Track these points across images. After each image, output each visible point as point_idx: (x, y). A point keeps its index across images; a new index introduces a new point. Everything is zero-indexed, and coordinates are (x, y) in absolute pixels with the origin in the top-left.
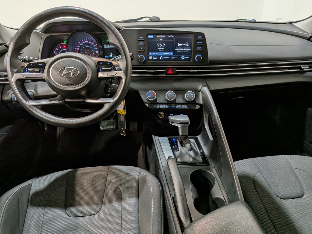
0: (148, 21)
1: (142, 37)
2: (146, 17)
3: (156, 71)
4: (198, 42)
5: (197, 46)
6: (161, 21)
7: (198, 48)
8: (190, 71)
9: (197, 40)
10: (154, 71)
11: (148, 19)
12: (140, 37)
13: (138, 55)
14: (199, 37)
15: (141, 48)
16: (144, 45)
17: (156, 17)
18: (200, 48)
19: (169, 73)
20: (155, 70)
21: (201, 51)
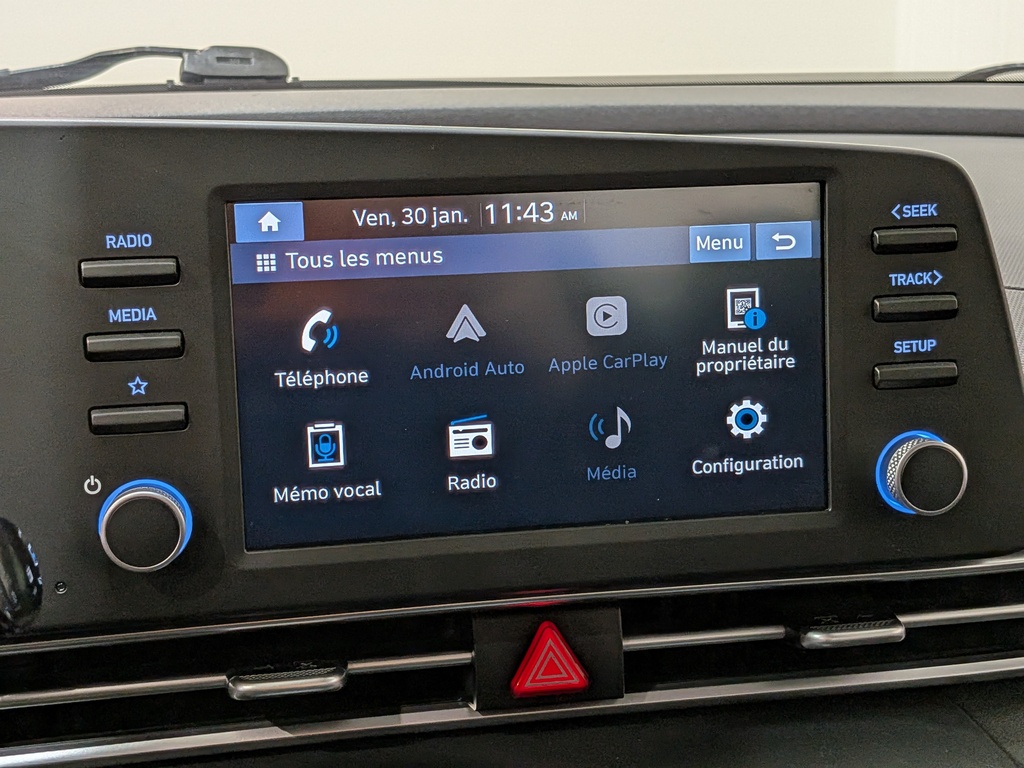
0: (169, 88)
1: (144, 240)
2: (141, 52)
3: (355, 667)
4: (900, 279)
5: (885, 318)
6: (298, 85)
7: (901, 347)
8: (817, 637)
9: (885, 249)
10: (334, 681)
11: (169, 70)
12: (110, 241)
13: (92, 484)
14: (911, 212)
15: (138, 387)
16: (171, 340)
17: (244, 54)
18: (930, 344)
19: (534, 679)
20: (339, 667)
21: (951, 381)
